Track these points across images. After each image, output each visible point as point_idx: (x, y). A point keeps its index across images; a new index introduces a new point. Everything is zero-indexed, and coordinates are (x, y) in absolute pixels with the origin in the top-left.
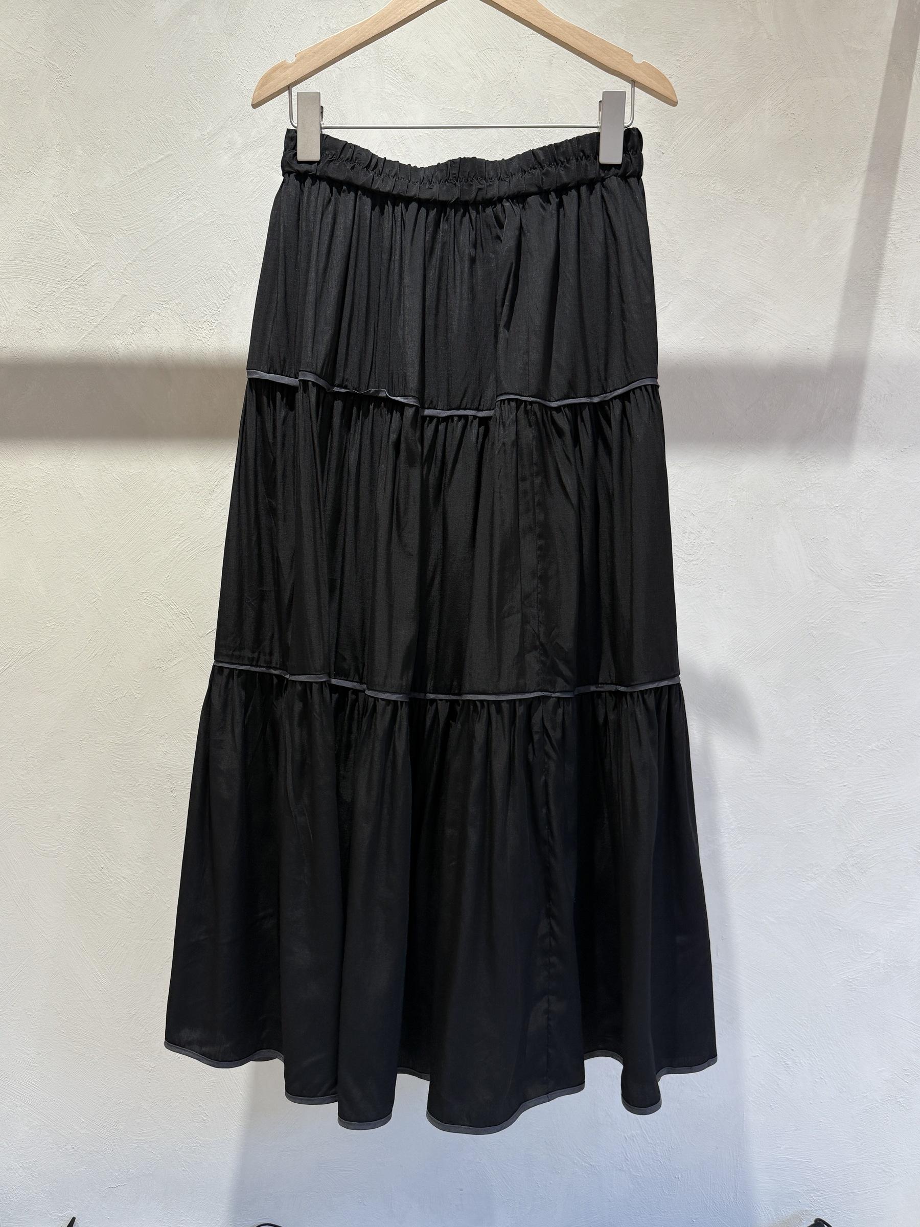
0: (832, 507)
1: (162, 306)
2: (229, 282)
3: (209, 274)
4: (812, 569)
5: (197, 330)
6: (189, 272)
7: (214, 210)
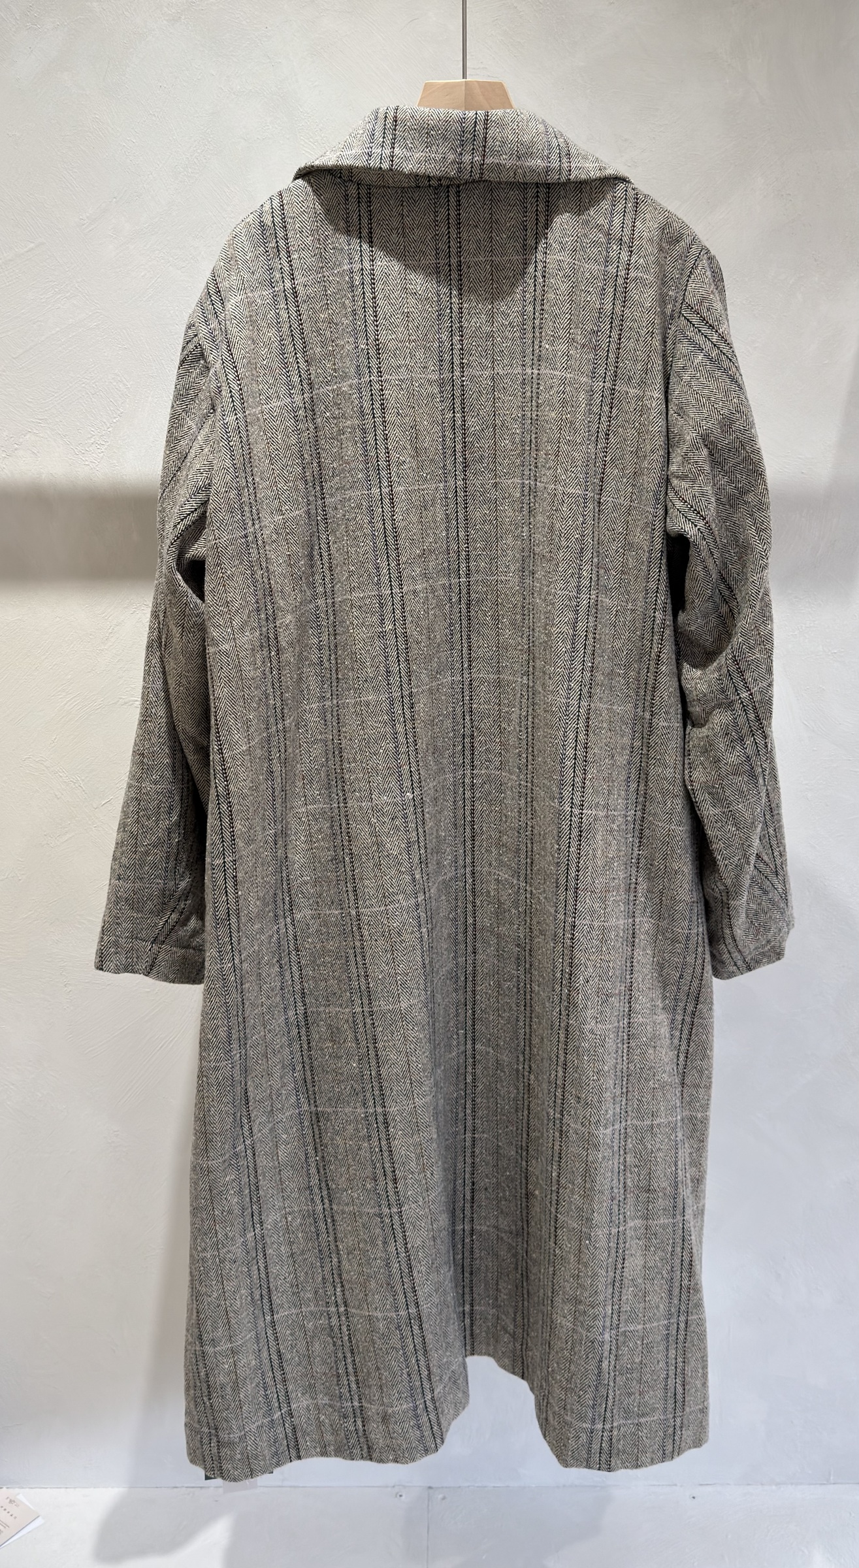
0: (829, 653)
1: (39, 425)
2: (121, 397)
3: (96, 387)
4: (806, 723)
5: (83, 453)
6: (71, 385)
7: (98, 311)
